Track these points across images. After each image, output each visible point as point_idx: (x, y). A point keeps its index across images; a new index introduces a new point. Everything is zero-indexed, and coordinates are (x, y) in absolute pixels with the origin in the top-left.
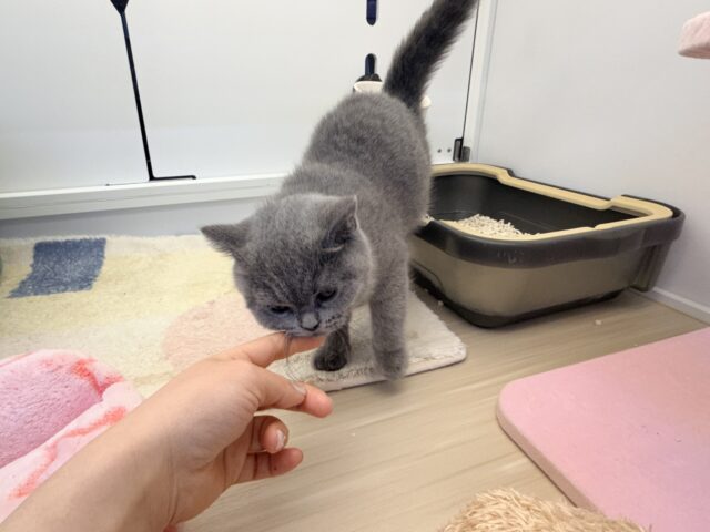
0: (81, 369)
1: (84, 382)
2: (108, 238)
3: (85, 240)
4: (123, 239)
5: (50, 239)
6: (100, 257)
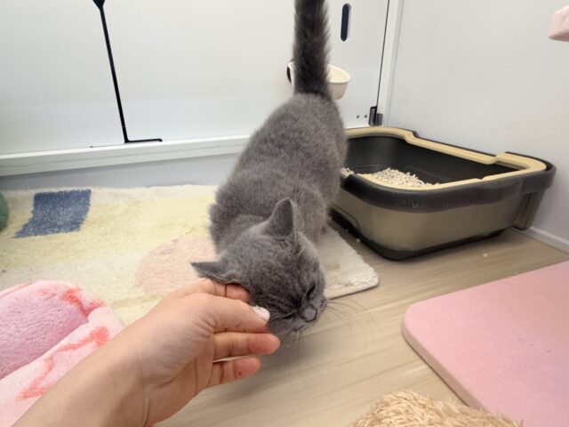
0: (71, 296)
1: (73, 307)
2: (93, 190)
3: (75, 191)
4: (105, 190)
5: (46, 190)
6: (86, 204)
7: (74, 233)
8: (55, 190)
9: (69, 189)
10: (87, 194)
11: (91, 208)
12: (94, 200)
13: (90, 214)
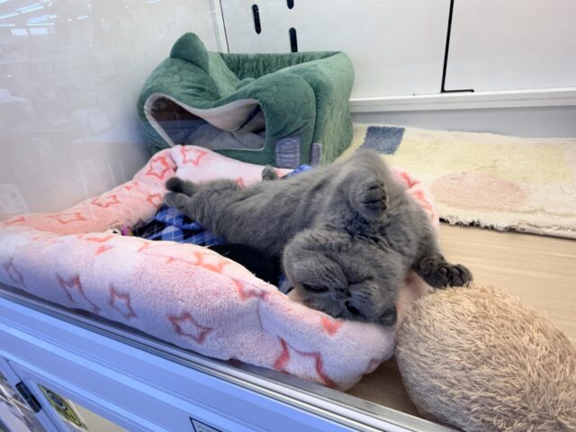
2: (406, 128)
3: (394, 128)
4: (415, 130)
5: (376, 125)
6: (400, 138)
7: (390, 156)
8: (381, 125)
9: (390, 126)
10: (401, 131)
11: (402, 141)
12: (406, 136)
13: (401, 145)
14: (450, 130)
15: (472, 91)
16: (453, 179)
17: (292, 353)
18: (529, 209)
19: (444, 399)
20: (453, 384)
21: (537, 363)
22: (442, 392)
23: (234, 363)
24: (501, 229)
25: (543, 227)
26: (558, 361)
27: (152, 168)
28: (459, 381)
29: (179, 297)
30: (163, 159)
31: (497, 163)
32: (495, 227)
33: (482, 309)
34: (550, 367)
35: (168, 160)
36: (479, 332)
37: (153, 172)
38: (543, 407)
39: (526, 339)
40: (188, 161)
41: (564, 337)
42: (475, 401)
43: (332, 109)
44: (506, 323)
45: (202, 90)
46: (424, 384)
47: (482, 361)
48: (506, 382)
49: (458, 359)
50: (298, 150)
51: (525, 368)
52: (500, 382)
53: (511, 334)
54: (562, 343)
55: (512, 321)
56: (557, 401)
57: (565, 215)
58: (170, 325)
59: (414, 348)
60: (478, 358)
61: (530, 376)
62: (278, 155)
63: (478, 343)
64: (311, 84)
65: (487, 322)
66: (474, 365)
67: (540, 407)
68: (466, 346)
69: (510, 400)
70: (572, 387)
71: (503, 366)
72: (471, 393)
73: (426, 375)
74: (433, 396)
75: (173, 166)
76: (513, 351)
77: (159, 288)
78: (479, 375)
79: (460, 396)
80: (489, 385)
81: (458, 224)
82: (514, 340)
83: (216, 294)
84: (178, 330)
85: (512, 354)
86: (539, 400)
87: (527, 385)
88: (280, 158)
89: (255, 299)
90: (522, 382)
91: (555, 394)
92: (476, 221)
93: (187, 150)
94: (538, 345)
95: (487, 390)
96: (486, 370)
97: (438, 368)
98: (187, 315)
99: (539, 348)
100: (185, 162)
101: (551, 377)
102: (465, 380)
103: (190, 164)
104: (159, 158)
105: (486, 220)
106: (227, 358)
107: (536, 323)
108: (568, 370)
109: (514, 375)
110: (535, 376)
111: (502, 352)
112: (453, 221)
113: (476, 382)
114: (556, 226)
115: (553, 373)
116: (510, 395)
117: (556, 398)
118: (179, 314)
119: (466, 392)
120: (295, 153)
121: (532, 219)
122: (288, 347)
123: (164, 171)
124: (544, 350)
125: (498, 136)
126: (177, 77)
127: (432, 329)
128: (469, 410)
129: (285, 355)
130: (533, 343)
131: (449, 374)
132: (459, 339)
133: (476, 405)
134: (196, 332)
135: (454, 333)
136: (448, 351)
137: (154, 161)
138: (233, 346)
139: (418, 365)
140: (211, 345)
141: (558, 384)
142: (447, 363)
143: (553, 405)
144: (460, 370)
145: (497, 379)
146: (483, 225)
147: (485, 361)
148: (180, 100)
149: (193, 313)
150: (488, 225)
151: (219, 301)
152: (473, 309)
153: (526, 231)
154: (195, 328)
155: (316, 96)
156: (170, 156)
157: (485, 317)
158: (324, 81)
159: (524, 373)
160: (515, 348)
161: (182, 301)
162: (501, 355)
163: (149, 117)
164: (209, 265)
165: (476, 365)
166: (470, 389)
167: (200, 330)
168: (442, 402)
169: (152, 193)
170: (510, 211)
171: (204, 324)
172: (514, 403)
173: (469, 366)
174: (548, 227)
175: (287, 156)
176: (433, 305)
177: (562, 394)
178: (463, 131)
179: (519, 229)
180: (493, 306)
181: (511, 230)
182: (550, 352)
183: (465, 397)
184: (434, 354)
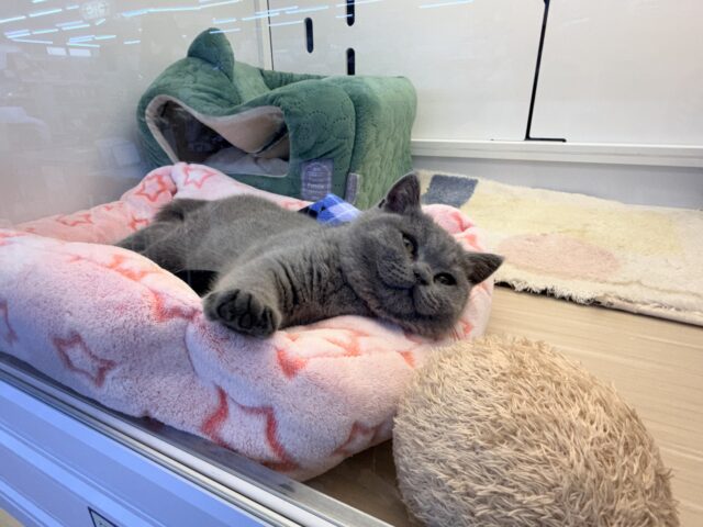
2: (480, 180)
3: (464, 179)
4: (491, 183)
5: (443, 173)
6: (470, 192)
8: (449, 175)
9: (460, 176)
10: (472, 184)
11: (473, 196)
12: (478, 189)
13: (471, 199)
14: (534, 187)
15: (564, 141)
16: (529, 240)
17: (232, 409)
18: (621, 280)
19: (439, 495)
20: (454, 470)
21: (587, 448)
22: (439, 483)
23: (150, 424)
24: (582, 301)
25: (636, 302)
26: (621, 450)
27: (144, 188)
28: (464, 467)
29: (67, 308)
30: (159, 178)
31: (588, 228)
32: (574, 298)
33: (517, 365)
34: (607, 456)
35: (166, 179)
36: (506, 395)
37: (146, 192)
38: (588, 519)
39: (575, 411)
40: (191, 182)
41: (636, 418)
42: (483, 501)
43: (378, 133)
44: (549, 385)
45: (219, 96)
46: (416, 471)
47: (502, 438)
48: (534, 472)
49: (468, 432)
50: (329, 179)
51: (566, 453)
52: (524, 472)
53: (553, 401)
54: (633, 427)
55: (558, 384)
56: (612, 512)
57: (669, 292)
58: (55, 352)
59: (412, 417)
60: (496, 431)
61: (572, 466)
62: (304, 184)
63: (501, 410)
64: (351, 97)
65: (520, 381)
66: (490, 442)
67: (584, 518)
68: (482, 414)
69: (536, 501)
70: (639, 493)
71: (531, 446)
72: (478, 487)
73: (420, 457)
74: (426, 492)
75: (173, 187)
76: (550, 425)
77: (44, 293)
78: (495, 458)
79: (462, 490)
80: (507, 474)
81: (526, 291)
82: (555, 411)
83: (121, 308)
84: (68, 362)
85: (549, 429)
86: (582, 506)
87: (565, 479)
88: (306, 187)
89: (180, 321)
90: (558, 475)
91: (610, 501)
92: (549, 287)
93: (191, 170)
94: (592, 423)
95: (503, 483)
96: (505, 450)
97: (439, 447)
98: (76, 338)
99: (594, 426)
100: (186, 183)
101: (607, 472)
102: (474, 465)
103: (192, 187)
104: (156, 176)
105: (563, 288)
106: (137, 414)
107: (595, 392)
108: (636, 466)
109: (548, 462)
110: (580, 467)
111: (534, 426)
112: (519, 287)
113: (489, 470)
114: (655, 302)
115: (610, 468)
116: (537, 493)
117: (611, 507)
118: (65, 334)
119: (471, 484)
120: (325, 183)
121: (623, 291)
122: (229, 401)
123: (159, 192)
124: (601, 431)
125: (593, 199)
126: (190, 78)
127: (440, 390)
128: (473, 514)
129: (222, 412)
130: (585, 418)
131: (452, 455)
132: (476, 404)
133: (485, 507)
134: (90, 365)
135: (470, 396)
136: (455, 421)
137: (150, 179)
138: (145, 393)
139: (414, 443)
140: (113, 390)
141: (617, 483)
142: (451, 438)
143: (604, 516)
144: (468, 450)
145: (521, 466)
146: (558, 295)
147: (507, 437)
148: (188, 104)
149: (84, 334)
150: (566, 294)
151: (122, 319)
152: (504, 363)
153: (614, 306)
154: (88, 360)
155: (357, 112)
156: (170, 175)
157: (518, 375)
158: (370, 95)
159: (564, 460)
160: (556, 422)
161: (71, 314)
162: (533, 430)
163: (151, 126)
164: (127, 270)
165: (492, 442)
166: (479, 481)
167: (96, 364)
168: (437, 501)
169: (137, 218)
170: (597, 280)
171: (99, 354)
172: (542, 507)
173: (482, 443)
174: (645, 304)
175: (313, 186)
176: (450, 357)
177: (622, 501)
178: (551, 189)
179: (604, 303)
180: (533, 363)
181: (595, 304)
182: (610, 435)
183: (469, 494)
184: (436, 426)
